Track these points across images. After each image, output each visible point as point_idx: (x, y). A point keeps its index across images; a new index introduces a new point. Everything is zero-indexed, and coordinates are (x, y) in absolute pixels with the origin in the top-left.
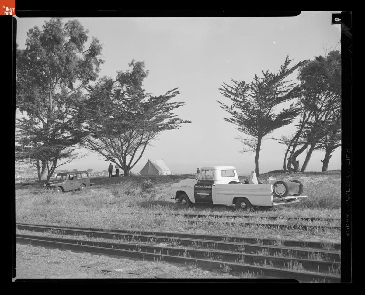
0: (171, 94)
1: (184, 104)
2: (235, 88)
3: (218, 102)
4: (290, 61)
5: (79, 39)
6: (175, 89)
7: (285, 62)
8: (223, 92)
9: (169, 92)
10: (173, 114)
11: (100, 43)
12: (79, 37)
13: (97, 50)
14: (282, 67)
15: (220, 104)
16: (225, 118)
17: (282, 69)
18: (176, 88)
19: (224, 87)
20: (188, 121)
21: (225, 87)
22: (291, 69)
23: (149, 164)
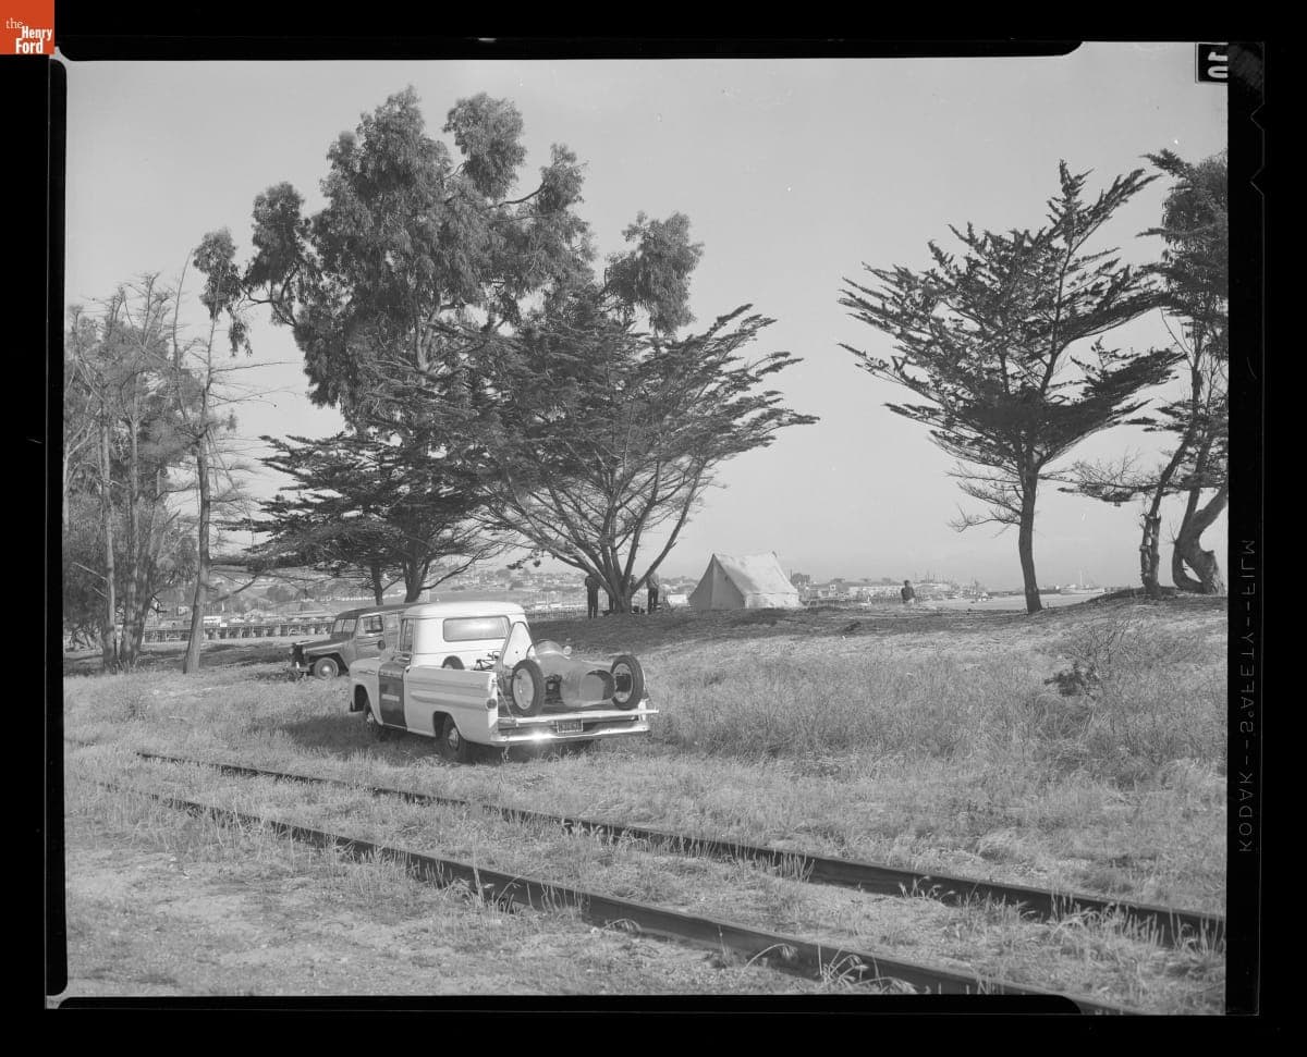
0: (732, 327)
1: (789, 358)
2: (890, 295)
3: (846, 347)
4: (1080, 177)
5: (487, 159)
6: (740, 311)
7: (1062, 186)
8: (857, 311)
9: (722, 320)
10: (776, 393)
11: (578, 163)
12: (489, 153)
13: (562, 189)
14: (1057, 205)
15: (853, 355)
16: (888, 402)
17: (1056, 210)
18: (744, 304)
19: (851, 295)
20: (806, 417)
21: (854, 293)
22: (1095, 208)
23: (716, 569)
